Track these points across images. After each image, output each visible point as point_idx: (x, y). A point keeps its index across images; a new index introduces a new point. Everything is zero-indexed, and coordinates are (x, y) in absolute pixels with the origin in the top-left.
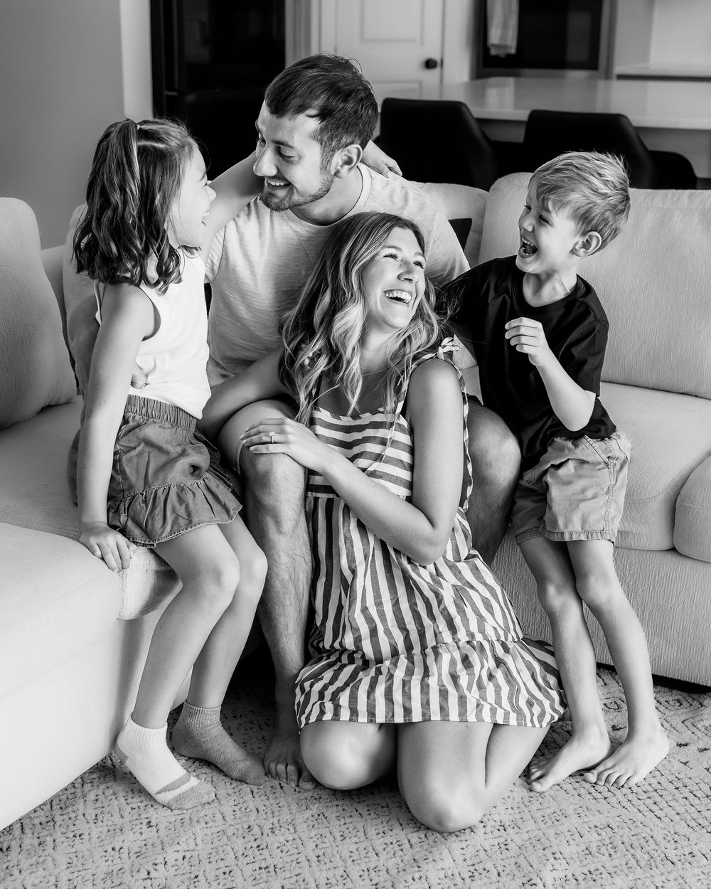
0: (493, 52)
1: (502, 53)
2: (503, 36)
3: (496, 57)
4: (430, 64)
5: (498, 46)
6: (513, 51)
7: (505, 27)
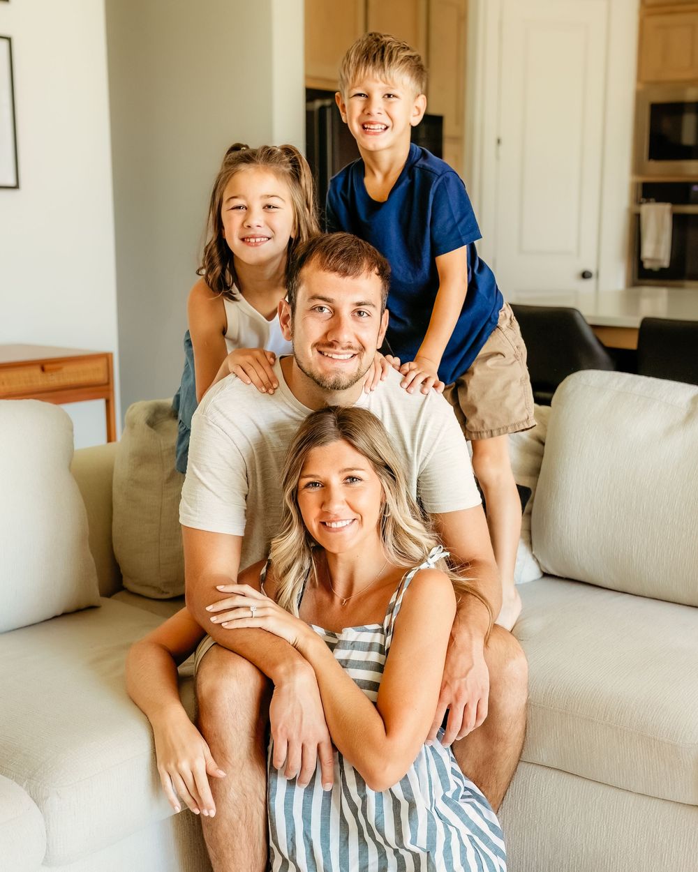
0: (647, 265)
1: (655, 267)
2: (657, 250)
3: (650, 270)
4: (585, 275)
5: (652, 260)
6: (666, 264)
7: (658, 242)
